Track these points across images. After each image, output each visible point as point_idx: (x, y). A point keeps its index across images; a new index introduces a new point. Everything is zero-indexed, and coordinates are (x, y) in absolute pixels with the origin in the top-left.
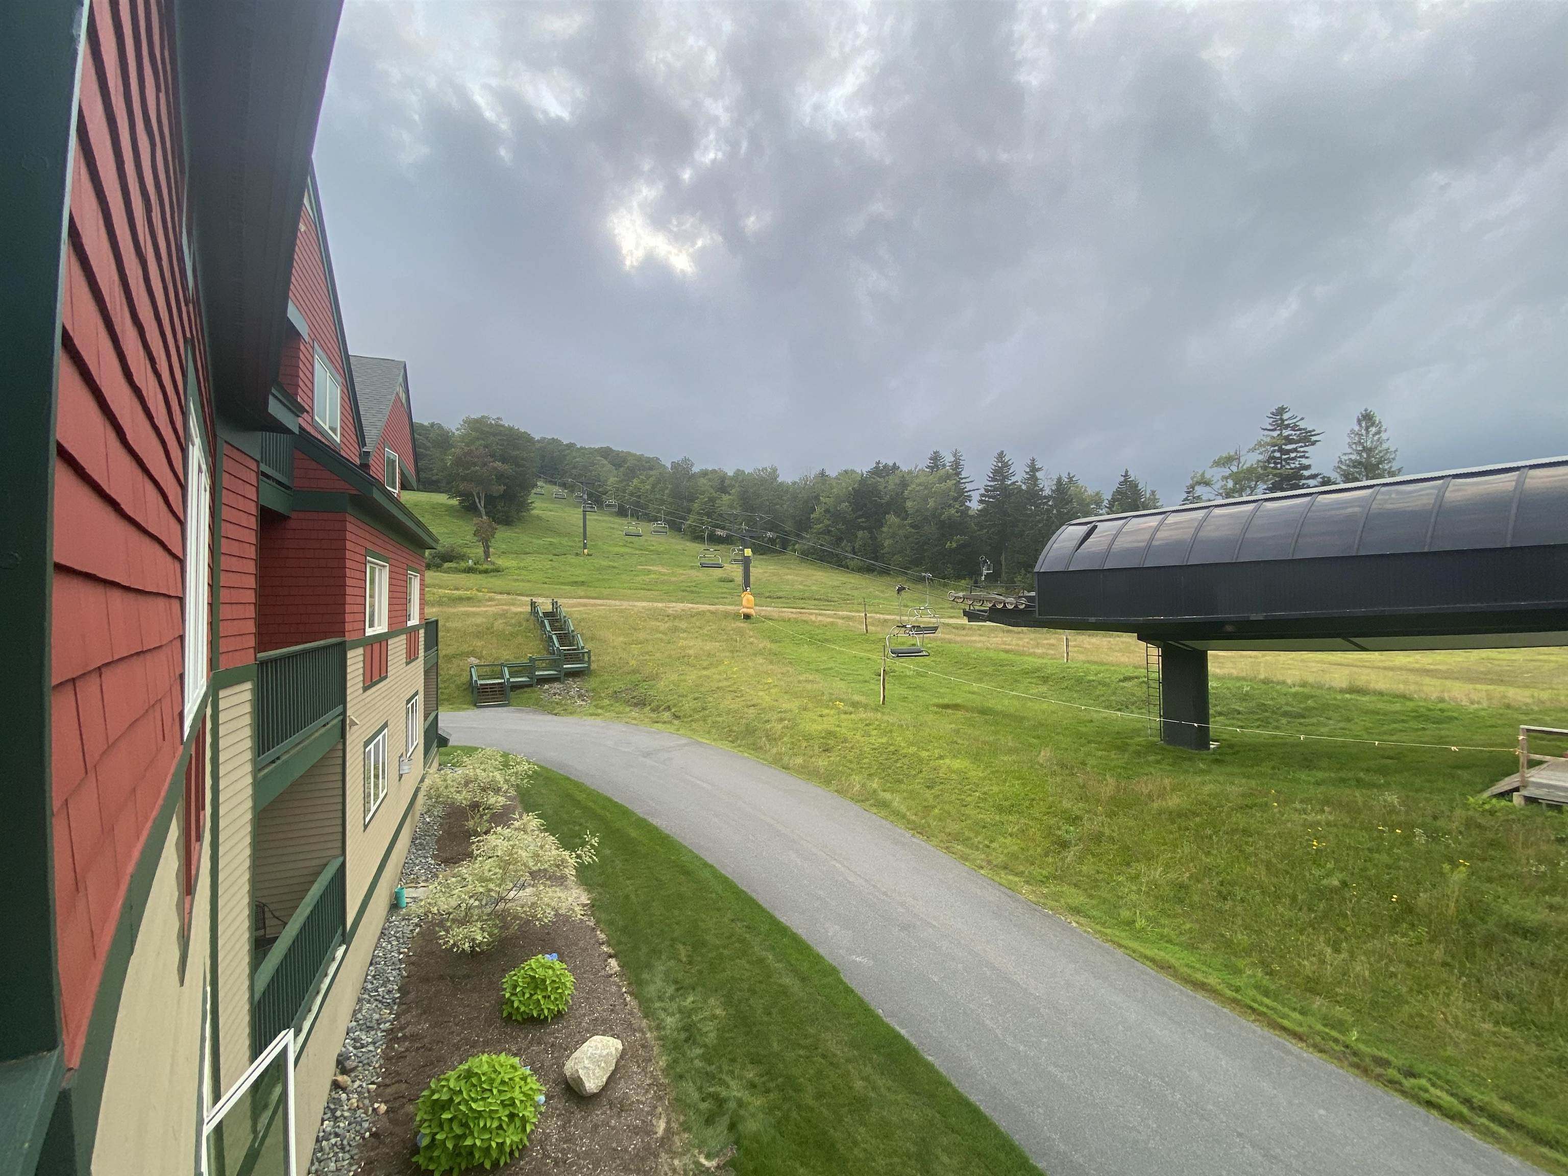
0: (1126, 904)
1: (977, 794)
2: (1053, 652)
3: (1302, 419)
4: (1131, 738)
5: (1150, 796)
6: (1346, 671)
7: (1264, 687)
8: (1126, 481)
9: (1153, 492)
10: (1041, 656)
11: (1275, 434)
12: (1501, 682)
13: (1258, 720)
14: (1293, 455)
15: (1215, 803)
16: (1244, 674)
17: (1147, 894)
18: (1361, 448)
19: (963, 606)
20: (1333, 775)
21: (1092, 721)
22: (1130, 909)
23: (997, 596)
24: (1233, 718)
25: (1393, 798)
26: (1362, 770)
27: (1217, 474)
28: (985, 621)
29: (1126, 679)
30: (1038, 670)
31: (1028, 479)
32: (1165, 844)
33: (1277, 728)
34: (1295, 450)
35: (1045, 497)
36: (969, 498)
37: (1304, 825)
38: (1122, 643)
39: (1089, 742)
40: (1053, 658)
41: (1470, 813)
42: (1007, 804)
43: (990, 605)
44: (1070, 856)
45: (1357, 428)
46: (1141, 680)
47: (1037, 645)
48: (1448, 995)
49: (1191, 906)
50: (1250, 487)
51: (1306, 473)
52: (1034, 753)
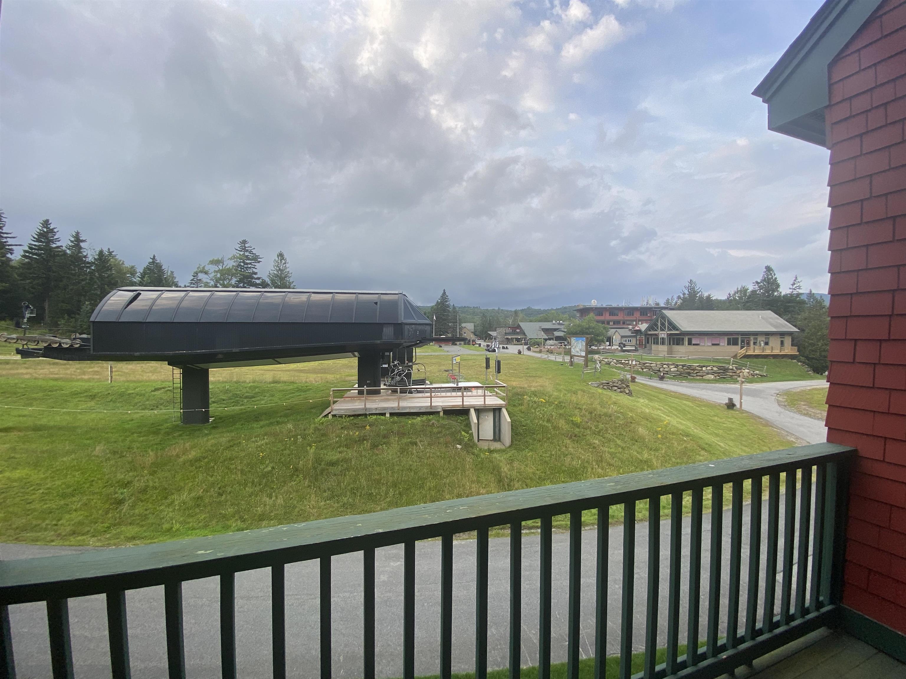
0: (166, 521)
1: (41, 491)
2: (98, 377)
3: (254, 249)
4: (162, 425)
5: (178, 456)
6: (272, 373)
7: (236, 385)
8: (153, 262)
9: (172, 272)
10: (89, 380)
11: (242, 253)
12: (325, 373)
13: (233, 402)
14: (249, 266)
15: (214, 449)
16: (225, 380)
17: (179, 510)
18: (278, 269)
19: (16, 346)
20: (267, 422)
21: (132, 420)
22: (169, 522)
23: (52, 338)
24: (221, 404)
25: (290, 426)
26: (278, 417)
27: (212, 268)
28: (39, 357)
29: (156, 390)
30: (86, 391)
31: (73, 246)
32: (188, 479)
33: (242, 405)
34: (250, 264)
35: (88, 263)
36: (11, 251)
37: (257, 447)
38: (152, 367)
39: (132, 434)
40: (99, 380)
41: (316, 425)
42: (70, 490)
43: (46, 345)
44: (125, 508)
45: (277, 259)
46: (166, 389)
47: (84, 373)
48: (310, 497)
49: (205, 506)
50: (228, 279)
51: (255, 276)
52: (90, 449)
